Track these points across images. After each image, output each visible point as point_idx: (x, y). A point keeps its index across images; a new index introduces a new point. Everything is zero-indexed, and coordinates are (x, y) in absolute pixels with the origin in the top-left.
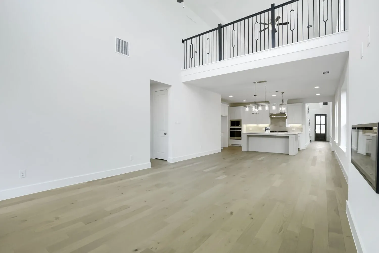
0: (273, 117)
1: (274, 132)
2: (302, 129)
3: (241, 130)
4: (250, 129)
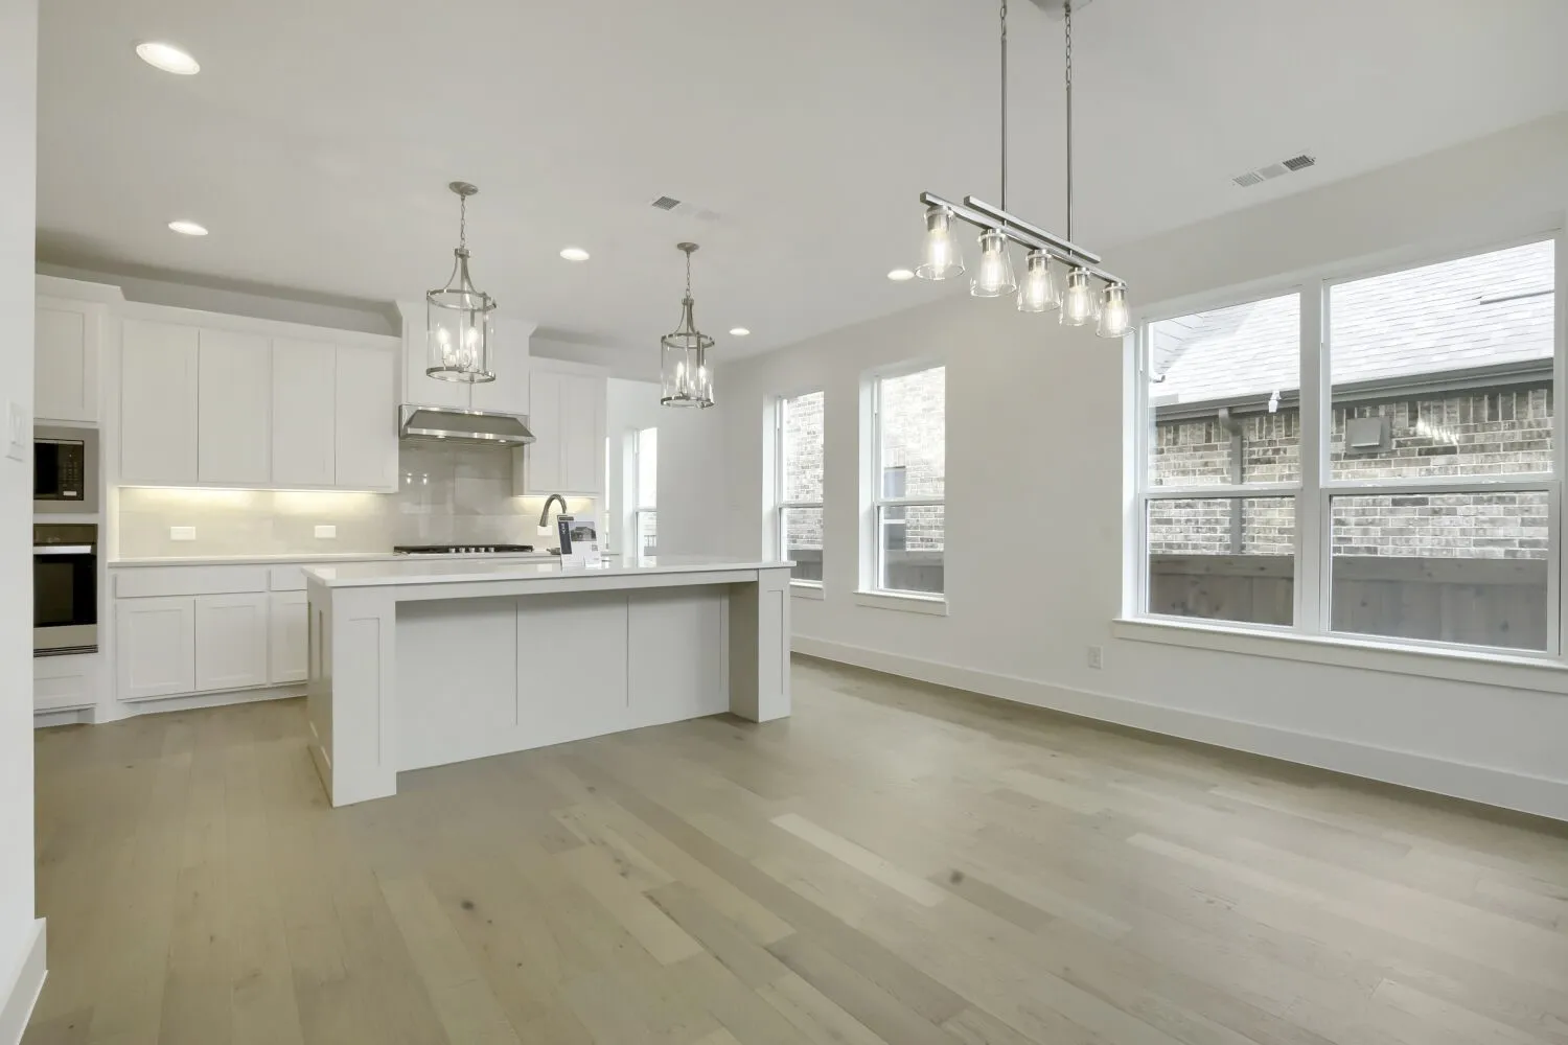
3: (94, 549)
4: (179, 533)
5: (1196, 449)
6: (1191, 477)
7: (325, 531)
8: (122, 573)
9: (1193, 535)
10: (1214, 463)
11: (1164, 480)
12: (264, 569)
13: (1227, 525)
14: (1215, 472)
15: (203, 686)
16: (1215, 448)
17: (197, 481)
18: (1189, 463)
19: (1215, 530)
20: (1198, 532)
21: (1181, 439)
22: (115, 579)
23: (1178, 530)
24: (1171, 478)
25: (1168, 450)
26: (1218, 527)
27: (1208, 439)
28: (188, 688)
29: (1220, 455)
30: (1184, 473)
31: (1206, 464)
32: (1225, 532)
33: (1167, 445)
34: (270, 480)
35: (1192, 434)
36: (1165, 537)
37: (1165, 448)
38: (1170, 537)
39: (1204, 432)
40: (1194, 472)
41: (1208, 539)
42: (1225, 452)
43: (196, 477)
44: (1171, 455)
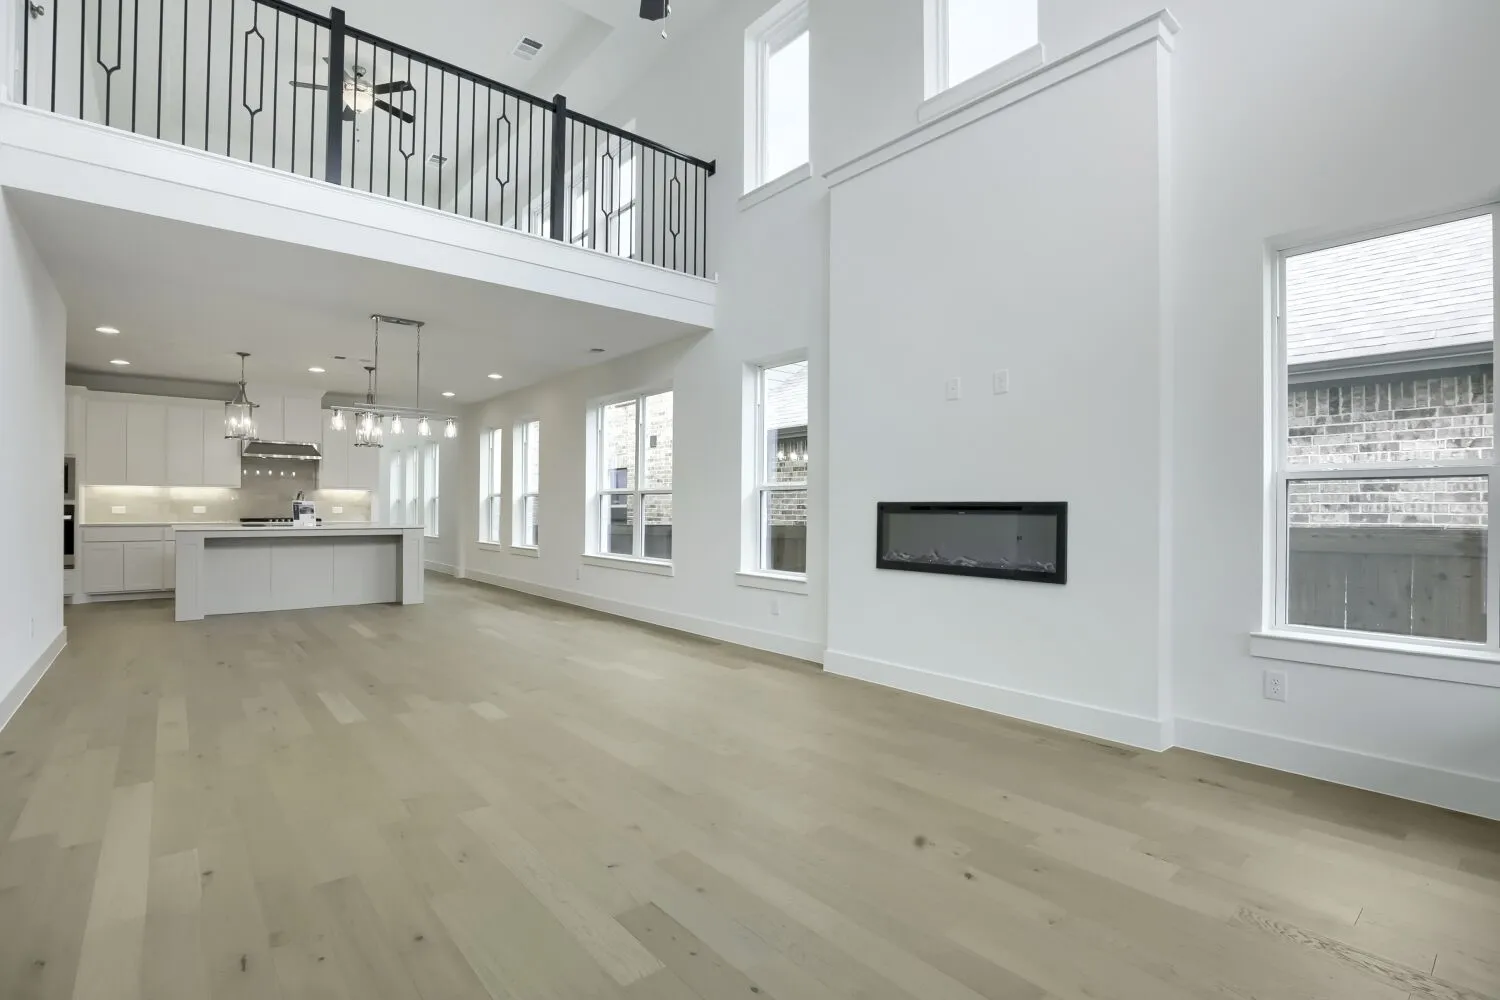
0: (260, 455)
1: (267, 520)
2: (369, 508)
3: (73, 517)
4: (117, 510)
7: (199, 510)
8: (87, 530)
12: (161, 529)
15: (129, 587)
17: (126, 482)
22: (83, 533)
28: (119, 588)
34: (165, 481)
43: (126, 481)
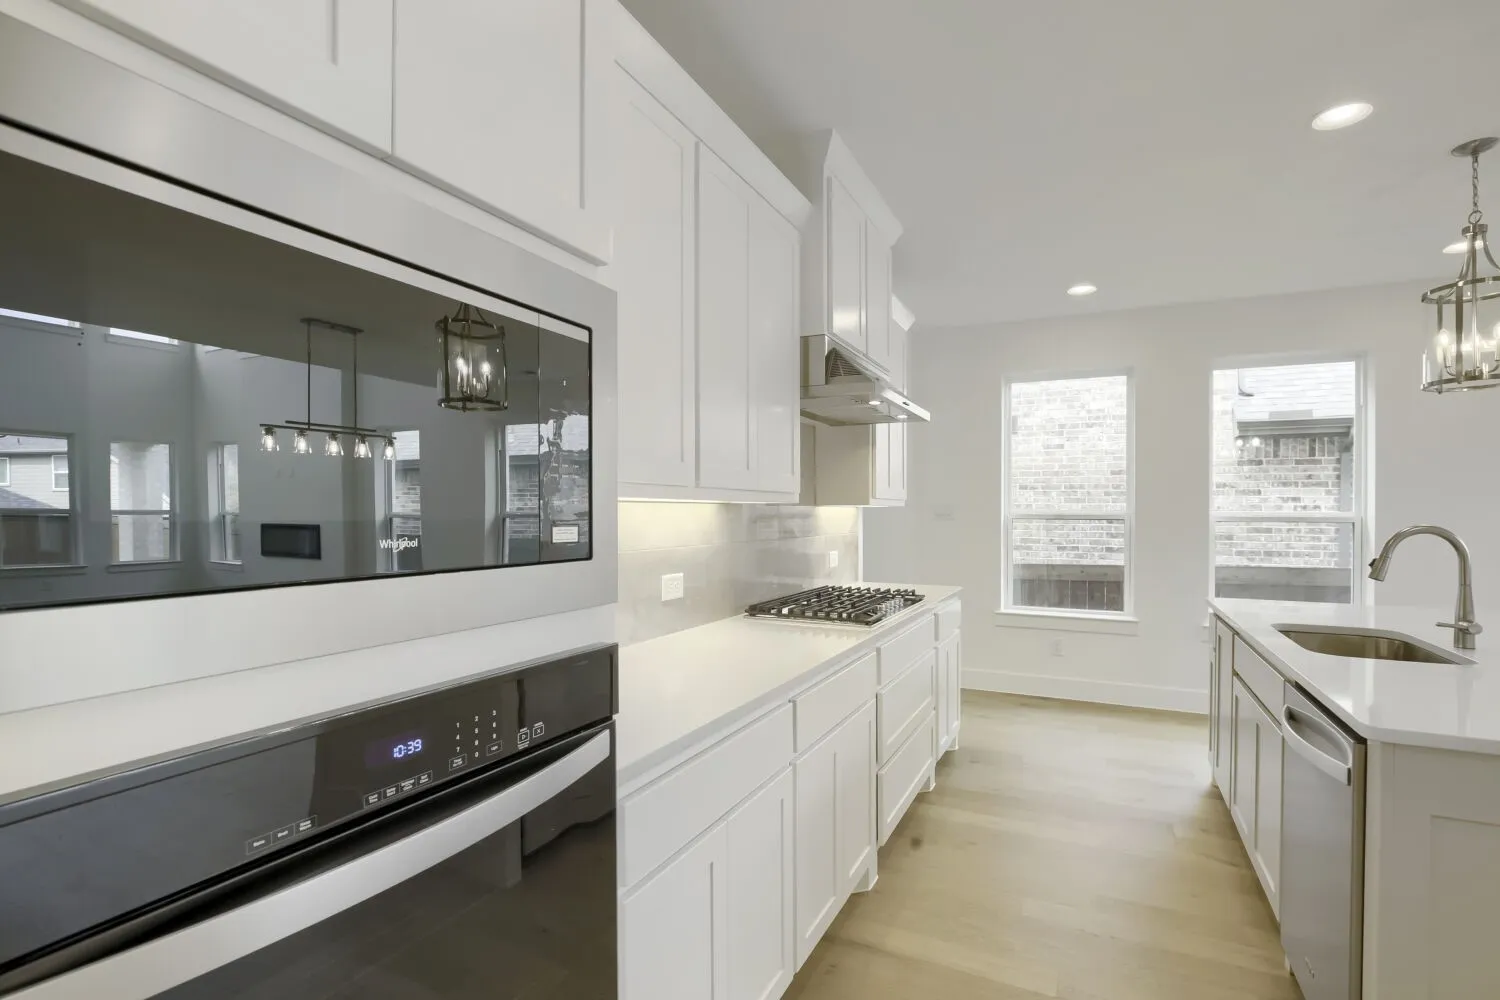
5: (1298, 462)
6: (1292, 488)
9: (1293, 543)
10: (1318, 477)
11: (1262, 490)
13: (1333, 535)
14: (1318, 484)
16: (1319, 462)
18: (1292, 476)
19: (1319, 539)
20: (1300, 540)
21: (1282, 452)
23: (1279, 538)
24: (1271, 488)
25: (1268, 462)
26: (1322, 536)
27: (1312, 452)
29: (1324, 469)
30: (1285, 484)
31: (1310, 477)
32: (1331, 541)
33: (1266, 457)
35: (1294, 448)
36: (1264, 545)
37: (1264, 460)
38: (1270, 545)
39: (1308, 448)
40: (1296, 484)
41: (1312, 548)
42: (1331, 467)
44: (1271, 467)
